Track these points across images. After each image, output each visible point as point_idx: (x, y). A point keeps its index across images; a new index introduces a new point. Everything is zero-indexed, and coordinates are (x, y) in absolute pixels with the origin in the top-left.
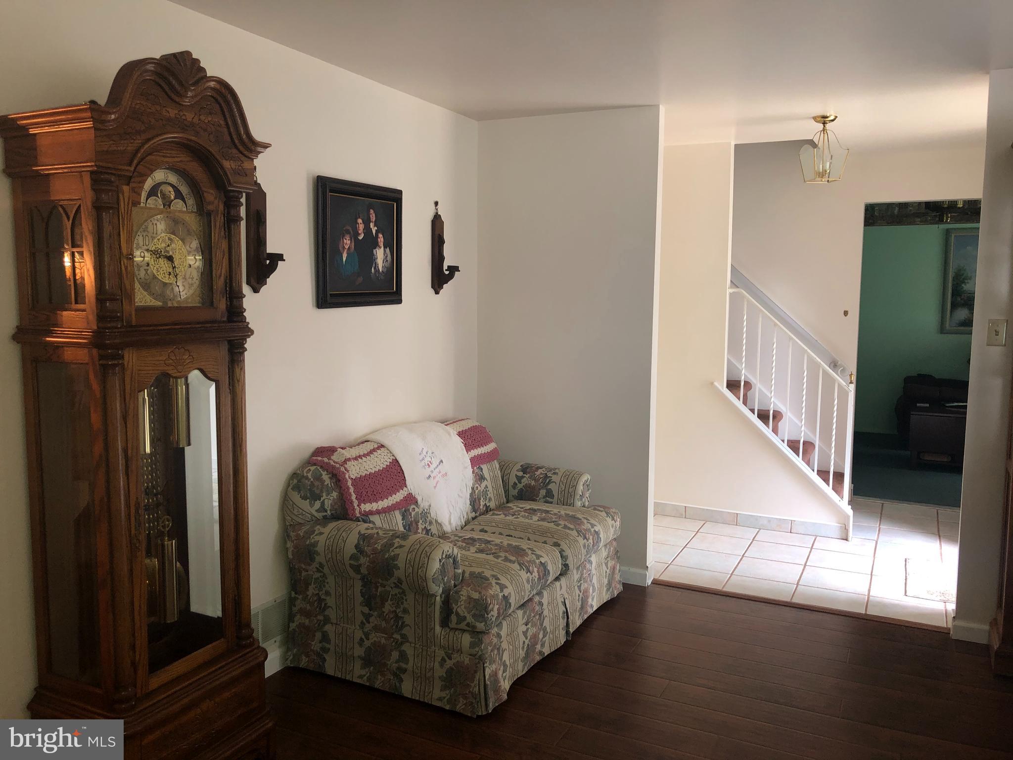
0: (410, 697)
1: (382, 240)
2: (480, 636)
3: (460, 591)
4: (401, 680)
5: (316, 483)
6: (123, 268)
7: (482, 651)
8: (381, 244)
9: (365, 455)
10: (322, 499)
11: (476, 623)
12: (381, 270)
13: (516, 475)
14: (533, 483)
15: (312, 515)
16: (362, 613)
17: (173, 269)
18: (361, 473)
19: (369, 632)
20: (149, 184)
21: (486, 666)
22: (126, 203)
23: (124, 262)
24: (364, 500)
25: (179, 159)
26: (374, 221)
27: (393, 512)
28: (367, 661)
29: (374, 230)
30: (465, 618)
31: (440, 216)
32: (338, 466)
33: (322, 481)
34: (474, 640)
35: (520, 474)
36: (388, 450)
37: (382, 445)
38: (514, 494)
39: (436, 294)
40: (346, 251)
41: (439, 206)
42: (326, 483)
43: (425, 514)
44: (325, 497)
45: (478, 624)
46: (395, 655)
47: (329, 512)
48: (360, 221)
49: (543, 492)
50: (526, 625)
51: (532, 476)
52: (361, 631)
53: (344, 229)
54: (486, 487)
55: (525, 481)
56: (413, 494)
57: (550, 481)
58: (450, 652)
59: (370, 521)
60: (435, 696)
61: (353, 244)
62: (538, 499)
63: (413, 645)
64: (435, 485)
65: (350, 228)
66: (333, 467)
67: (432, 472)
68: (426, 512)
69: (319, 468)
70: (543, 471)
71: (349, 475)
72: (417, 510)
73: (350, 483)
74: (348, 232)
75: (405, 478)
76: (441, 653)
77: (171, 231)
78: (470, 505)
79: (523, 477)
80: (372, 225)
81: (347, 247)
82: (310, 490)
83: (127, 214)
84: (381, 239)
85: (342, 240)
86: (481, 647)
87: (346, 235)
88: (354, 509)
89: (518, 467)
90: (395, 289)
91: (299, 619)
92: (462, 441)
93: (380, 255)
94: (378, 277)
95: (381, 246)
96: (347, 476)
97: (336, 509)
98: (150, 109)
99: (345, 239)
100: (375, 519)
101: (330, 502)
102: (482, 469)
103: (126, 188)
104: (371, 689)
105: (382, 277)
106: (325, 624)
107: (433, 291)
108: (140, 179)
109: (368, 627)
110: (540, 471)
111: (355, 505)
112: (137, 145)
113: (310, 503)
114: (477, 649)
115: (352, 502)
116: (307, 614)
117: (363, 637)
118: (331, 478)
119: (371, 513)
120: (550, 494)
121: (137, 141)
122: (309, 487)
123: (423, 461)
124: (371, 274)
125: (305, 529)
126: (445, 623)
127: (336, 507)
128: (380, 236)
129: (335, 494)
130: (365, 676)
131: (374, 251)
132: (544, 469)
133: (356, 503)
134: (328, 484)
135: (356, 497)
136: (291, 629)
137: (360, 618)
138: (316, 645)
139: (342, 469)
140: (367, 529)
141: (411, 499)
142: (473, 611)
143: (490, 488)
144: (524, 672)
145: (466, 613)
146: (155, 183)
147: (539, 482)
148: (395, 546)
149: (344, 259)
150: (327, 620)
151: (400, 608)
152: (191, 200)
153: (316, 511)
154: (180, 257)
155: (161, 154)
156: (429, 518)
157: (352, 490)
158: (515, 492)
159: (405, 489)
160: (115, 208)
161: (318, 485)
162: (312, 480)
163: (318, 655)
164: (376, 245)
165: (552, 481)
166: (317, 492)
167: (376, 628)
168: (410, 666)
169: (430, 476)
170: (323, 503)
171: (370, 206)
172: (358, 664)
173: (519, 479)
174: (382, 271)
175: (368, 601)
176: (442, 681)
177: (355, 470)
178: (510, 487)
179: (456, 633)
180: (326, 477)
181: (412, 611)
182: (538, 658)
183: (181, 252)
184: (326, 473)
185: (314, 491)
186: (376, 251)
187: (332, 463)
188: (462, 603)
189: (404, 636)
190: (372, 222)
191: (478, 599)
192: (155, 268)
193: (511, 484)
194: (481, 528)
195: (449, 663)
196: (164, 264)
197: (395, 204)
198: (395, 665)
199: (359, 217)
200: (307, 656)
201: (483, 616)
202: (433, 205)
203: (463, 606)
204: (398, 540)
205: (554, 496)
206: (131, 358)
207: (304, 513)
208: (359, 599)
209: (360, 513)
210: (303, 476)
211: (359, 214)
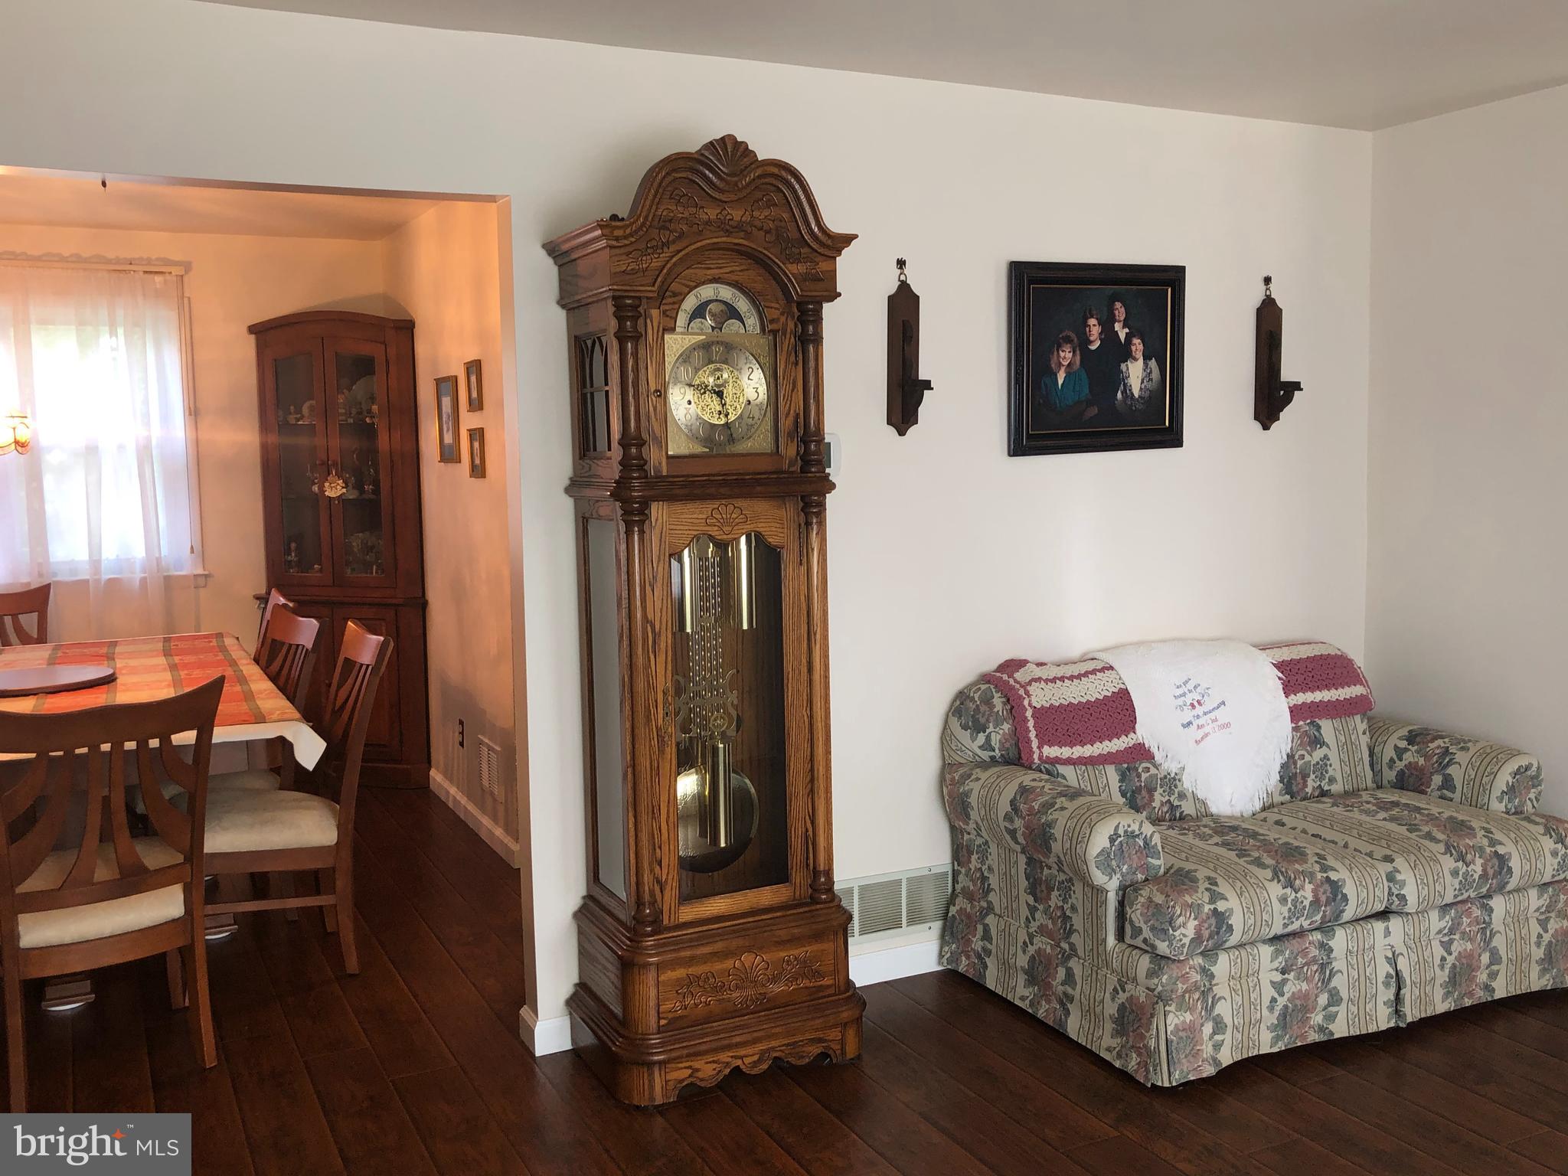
0: (1076, 1040)
1: (1141, 347)
2: (1163, 963)
3: (1140, 889)
4: (1068, 1013)
5: (983, 708)
6: (651, 409)
7: (1163, 986)
8: (1139, 355)
9: (1071, 678)
10: (988, 731)
11: (1156, 940)
12: (1136, 395)
13: (1395, 745)
14: (1421, 761)
15: (975, 754)
16: (1028, 904)
17: (723, 407)
18: (1053, 702)
19: (1034, 933)
20: (690, 303)
21: (1170, 1012)
22: (655, 331)
23: (652, 399)
24: (1049, 741)
25: (729, 269)
26: (1122, 318)
27: (1101, 767)
28: (1032, 978)
29: (1122, 335)
30: (1140, 930)
31: (1274, 300)
32: (1018, 686)
33: (991, 706)
34: (1153, 966)
35: (1403, 744)
36: (1118, 674)
37: (1111, 666)
38: (1390, 779)
39: (1264, 429)
40: (1063, 369)
41: (1272, 286)
42: (996, 710)
43: (1171, 782)
44: (991, 729)
45: (1158, 943)
46: (1061, 973)
47: (997, 751)
48: (1092, 321)
49: (1437, 780)
50: (1283, 973)
51: (1421, 750)
52: (1025, 931)
53: (1061, 336)
54: (1326, 757)
55: (1408, 757)
56: (1146, 746)
57: (1451, 760)
58: (1125, 980)
59: (1058, 773)
60: (1104, 1044)
61: (1078, 358)
62: (1429, 790)
63: (1082, 961)
64: (1199, 738)
65: (1073, 335)
66: (1012, 688)
67: (1198, 717)
68: (1174, 779)
69: (992, 687)
70: (1444, 742)
71: (1030, 701)
72: (1153, 771)
73: (1029, 713)
74: (1068, 340)
75: (1135, 718)
76: (1112, 981)
77: (723, 359)
78: (1281, 781)
79: (1406, 750)
80: (1117, 327)
81: (1066, 363)
82: (973, 716)
83: (657, 342)
84: (1137, 345)
85: (1056, 353)
86: (1161, 979)
87: (1065, 345)
88: (1031, 752)
89: (1404, 732)
90: (1167, 424)
91: (961, 902)
92: (1280, 675)
93: (1136, 374)
94: (1131, 405)
95: (1137, 357)
96: (1026, 703)
97: (1008, 749)
98: (683, 213)
99: (1063, 351)
100: (1067, 771)
101: (999, 737)
102: (1320, 727)
103: (655, 313)
104: (1032, 1019)
105: (1140, 407)
106: (987, 914)
107: (1258, 425)
108: (675, 299)
109: (1034, 926)
110: (1439, 742)
111: (1033, 746)
112: (663, 260)
113: (972, 735)
114: (1156, 981)
115: (1029, 741)
116: (970, 896)
117: (1027, 940)
118: (1004, 704)
119: (1057, 761)
120: (1448, 783)
121: (664, 255)
122: (972, 713)
123: (1183, 698)
124: (1116, 402)
125: (961, 771)
126: (1120, 936)
127: (1007, 745)
128: (1136, 341)
129: (1006, 727)
130: (1028, 997)
131: (1123, 366)
132: (1446, 740)
133: (1035, 744)
134: (998, 711)
135: (1037, 735)
136: (950, 915)
137: (1025, 912)
138: (977, 944)
139: (1022, 692)
140: (1034, 780)
141: (1141, 752)
142: (1151, 922)
143: (1334, 759)
144: (1275, 1050)
145: (1142, 922)
146: (700, 303)
147: (1432, 762)
148: (1056, 807)
149: (1060, 382)
150: (990, 909)
151: (1067, 903)
152: (752, 318)
153: (980, 747)
154: (734, 391)
155: (703, 266)
156: (1180, 788)
157: (1031, 724)
158: (1390, 775)
159: (1132, 735)
160: (637, 337)
161: (985, 711)
162: (978, 703)
163: (979, 957)
164: (1127, 355)
165: (1455, 760)
166: (982, 720)
167: (1042, 930)
168: (1077, 993)
169: (1189, 723)
170: (988, 738)
171: (1115, 298)
172: (1022, 979)
173: (1400, 752)
174: (1139, 396)
175: (1033, 890)
176: (1114, 1022)
177: (1040, 697)
178: (1384, 765)
179: (1134, 952)
180: (998, 701)
181: (1080, 910)
182: (1313, 1037)
183: (736, 385)
184: (999, 694)
185: (978, 718)
186: (1127, 365)
187: (1012, 681)
188: (1139, 906)
189: (1072, 946)
190: (1120, 321)
191: (1160, 905)
192: (700, 406)
193: (1386, 760)
194: (1277, 819)
195: (1122, 997)
196: (712, 401)
197: (1170, 290)
198: (1061, 988)
199: (1092, 317)
200: (968, 957)
201: (1165, 931)
202: (1262, 284)
203: (1139, 912)
204: (1063, 799)
205: (1456, 788)
206: (658, 512)
207: (964, 748)
208: (1024, 883)
209: (1040, 758)
210: (968, 697)
211: (1090, 310)
